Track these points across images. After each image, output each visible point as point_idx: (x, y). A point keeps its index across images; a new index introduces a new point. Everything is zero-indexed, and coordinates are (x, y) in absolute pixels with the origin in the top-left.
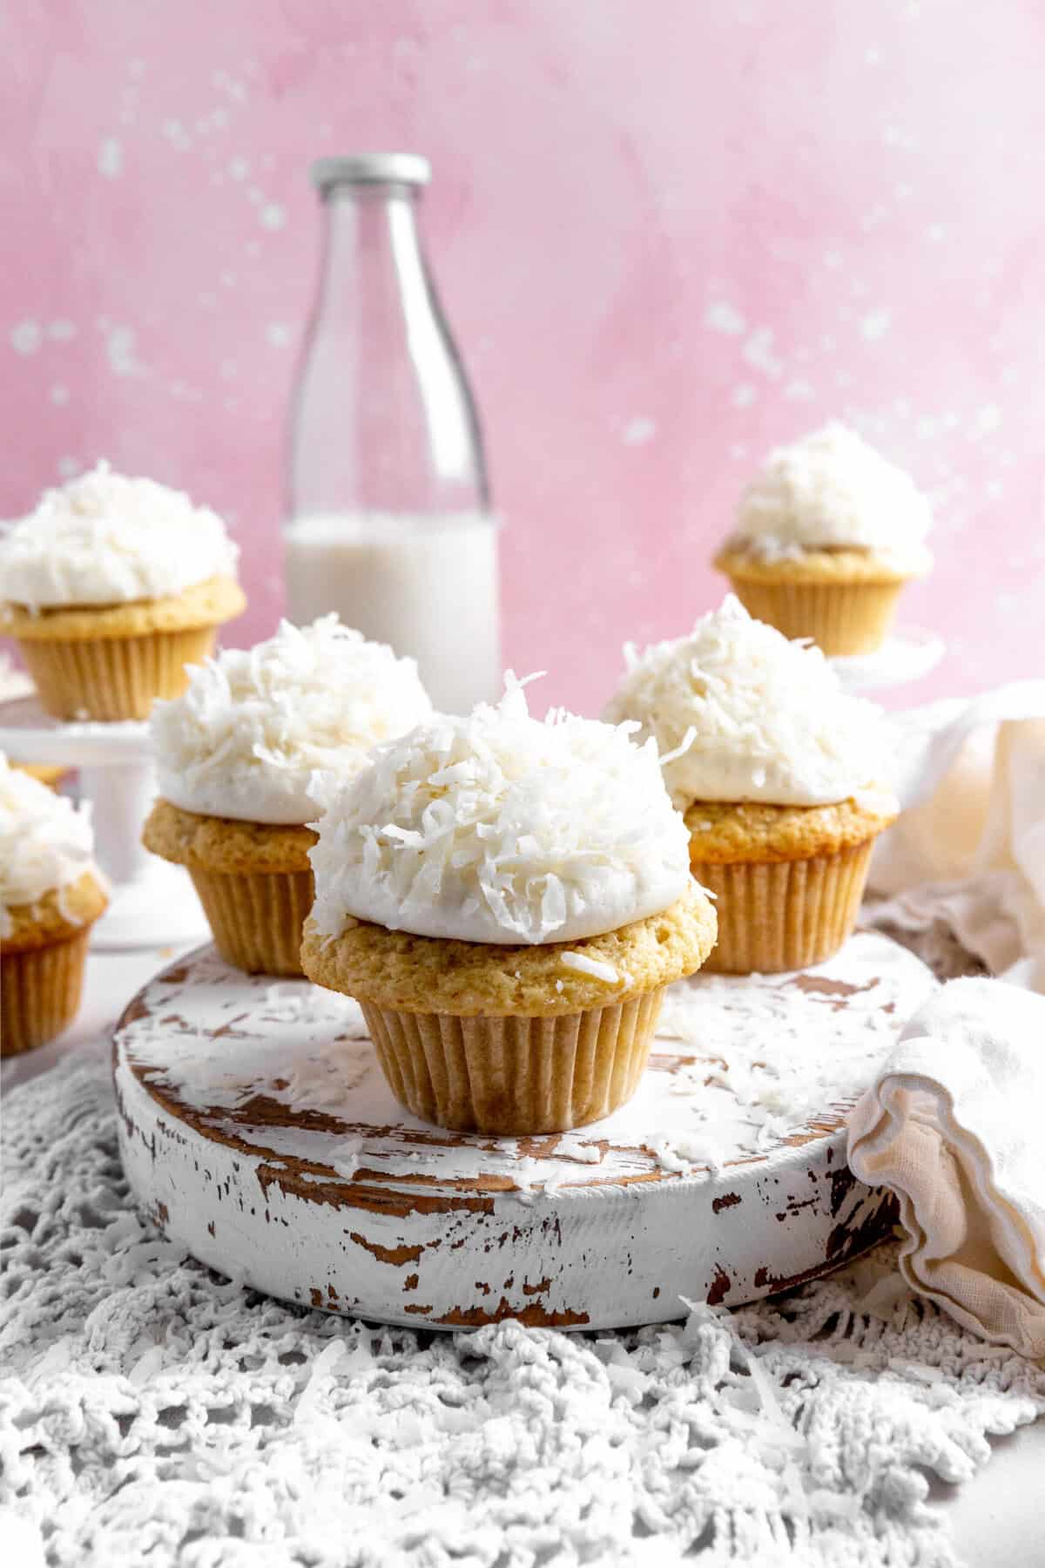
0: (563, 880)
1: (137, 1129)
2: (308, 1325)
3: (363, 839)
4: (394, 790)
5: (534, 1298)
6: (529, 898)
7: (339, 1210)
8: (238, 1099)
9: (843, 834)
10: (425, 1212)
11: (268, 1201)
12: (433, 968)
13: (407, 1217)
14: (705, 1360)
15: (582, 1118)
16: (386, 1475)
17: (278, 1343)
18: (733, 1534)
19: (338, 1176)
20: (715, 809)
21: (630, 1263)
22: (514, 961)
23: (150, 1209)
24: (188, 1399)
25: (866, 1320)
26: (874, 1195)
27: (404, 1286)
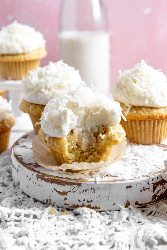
1: (14, 167)
2: (45, 206)
5: (89, 203)
7: (51, 184)
8: (34, 162)
9: (166, 114)
10: (68, 185)
11: (38, 182)
13: (65, 186)
18: (118, 247)
20: (137, 108)
21: (109, 198)
23: (17, 183)
25: (158, 213)
26: (163, 189)
27: (64, 200)
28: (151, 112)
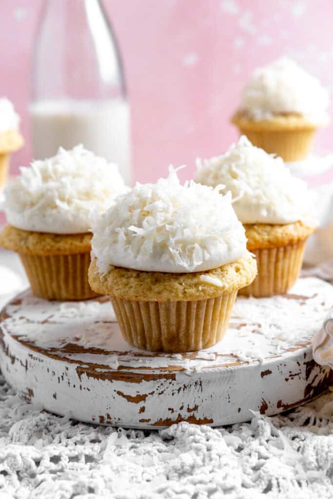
0: (201, 246)
1: (17, 359)
2: (99, 430)
3: (117, 233)
4: (129, 213)
5: (192, 414)
6: (187, 253)
7: (112, 382)
8: (61, 345)
9: (298, 235)
10: (148, 380)
11: (81, 381)
12: (149, 283)
13: (141, 384)
14: (261, 433)
15: (206, 345)
16: (144, 474)
17: (89, 436)
18: (279, 486)
19: (111, 369)
22: (182, 279)
23: (23, 393)
24: (60, 453)
25: (321, 420)
26: (322, 373)
27: (139, 412)
28: (273, 233)
